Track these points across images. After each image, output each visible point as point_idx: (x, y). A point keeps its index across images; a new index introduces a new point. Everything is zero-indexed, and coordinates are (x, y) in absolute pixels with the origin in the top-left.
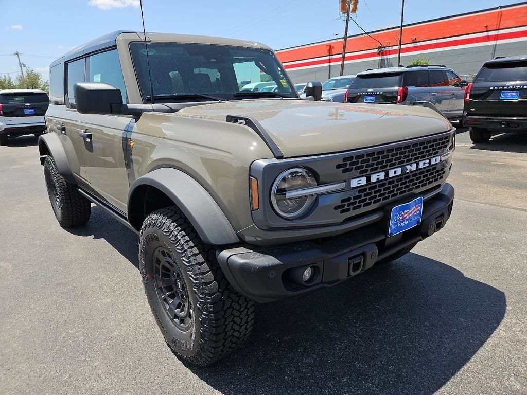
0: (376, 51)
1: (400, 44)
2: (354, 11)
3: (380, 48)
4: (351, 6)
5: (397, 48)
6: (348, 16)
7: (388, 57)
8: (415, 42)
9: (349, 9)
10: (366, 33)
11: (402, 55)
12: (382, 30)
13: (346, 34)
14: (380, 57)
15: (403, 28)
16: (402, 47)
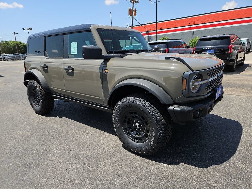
0: (145, 33)
1: (156, 30)
2: (135, 15)
3: (147, 31)
4: (134, 13)
5: (155, 31)
6: (133, 17)
7: (151, 35)
8: (161, 29)
9: (133, 14)
10: (140, 25)
11: (157, 35)
12: (148, 24)
13: (132, 25)
14: (147, 36)
15: (157, 23)
16: (157, 31)
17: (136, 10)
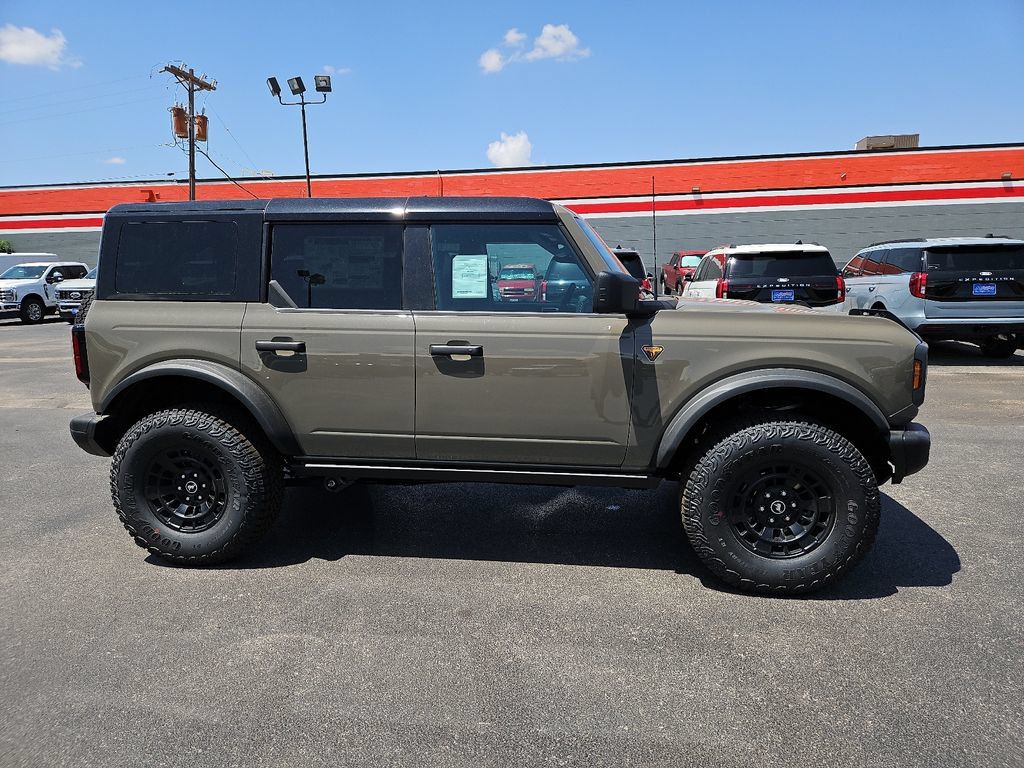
2: (203, 136)
6: (192, 144)
9: (192, 131)
13: (192, 175)
15: (311, 180)
17: (204, 120)
